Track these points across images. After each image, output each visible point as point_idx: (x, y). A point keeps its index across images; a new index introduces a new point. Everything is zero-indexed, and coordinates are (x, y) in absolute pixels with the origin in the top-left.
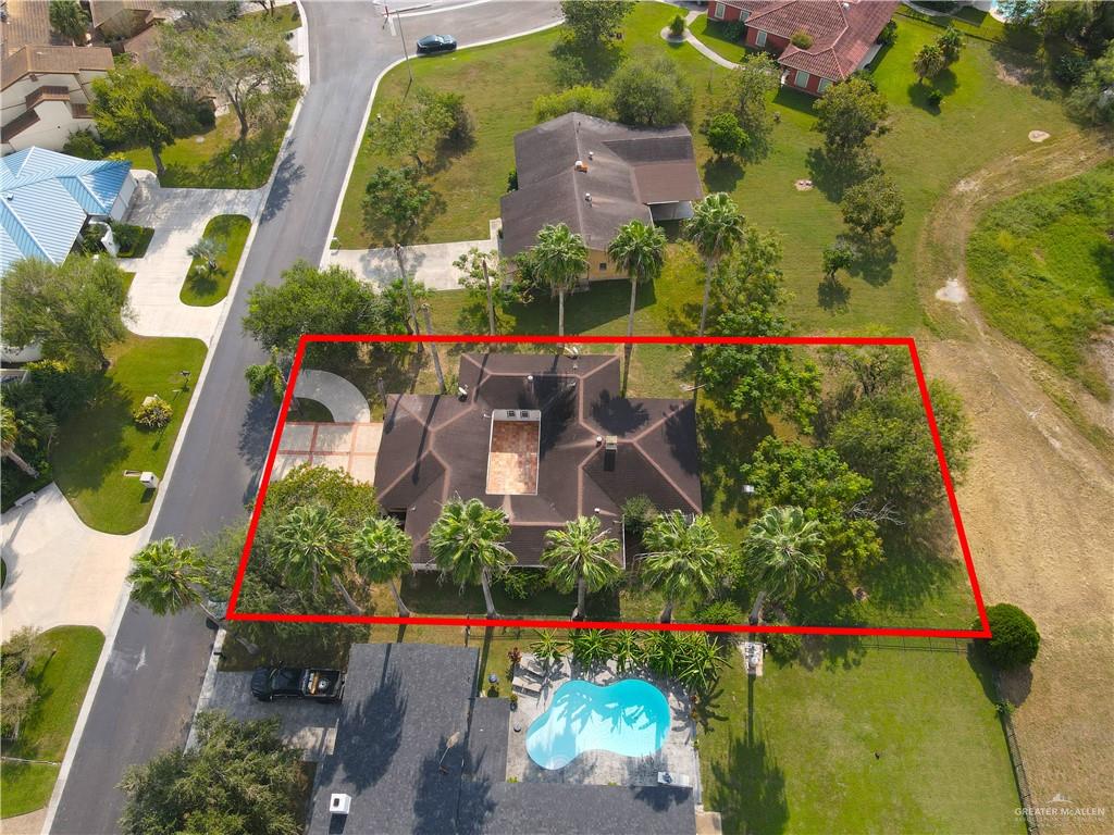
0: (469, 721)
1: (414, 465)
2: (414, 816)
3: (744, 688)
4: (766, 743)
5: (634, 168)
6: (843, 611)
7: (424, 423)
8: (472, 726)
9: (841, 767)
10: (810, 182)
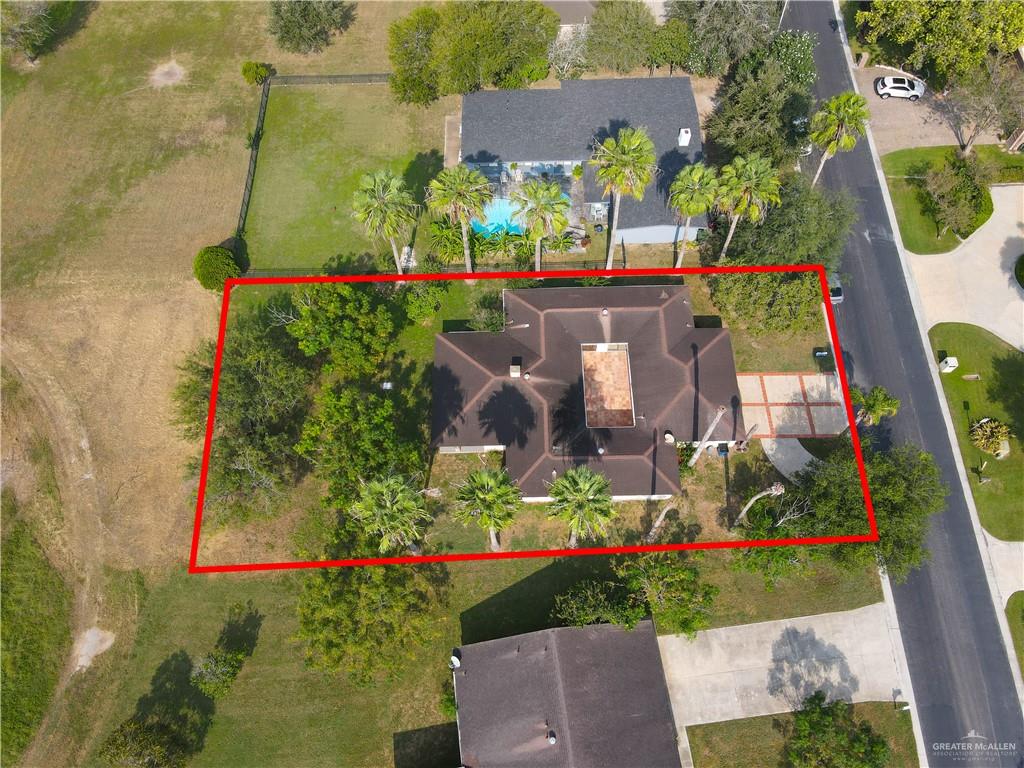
7: (701, 397)
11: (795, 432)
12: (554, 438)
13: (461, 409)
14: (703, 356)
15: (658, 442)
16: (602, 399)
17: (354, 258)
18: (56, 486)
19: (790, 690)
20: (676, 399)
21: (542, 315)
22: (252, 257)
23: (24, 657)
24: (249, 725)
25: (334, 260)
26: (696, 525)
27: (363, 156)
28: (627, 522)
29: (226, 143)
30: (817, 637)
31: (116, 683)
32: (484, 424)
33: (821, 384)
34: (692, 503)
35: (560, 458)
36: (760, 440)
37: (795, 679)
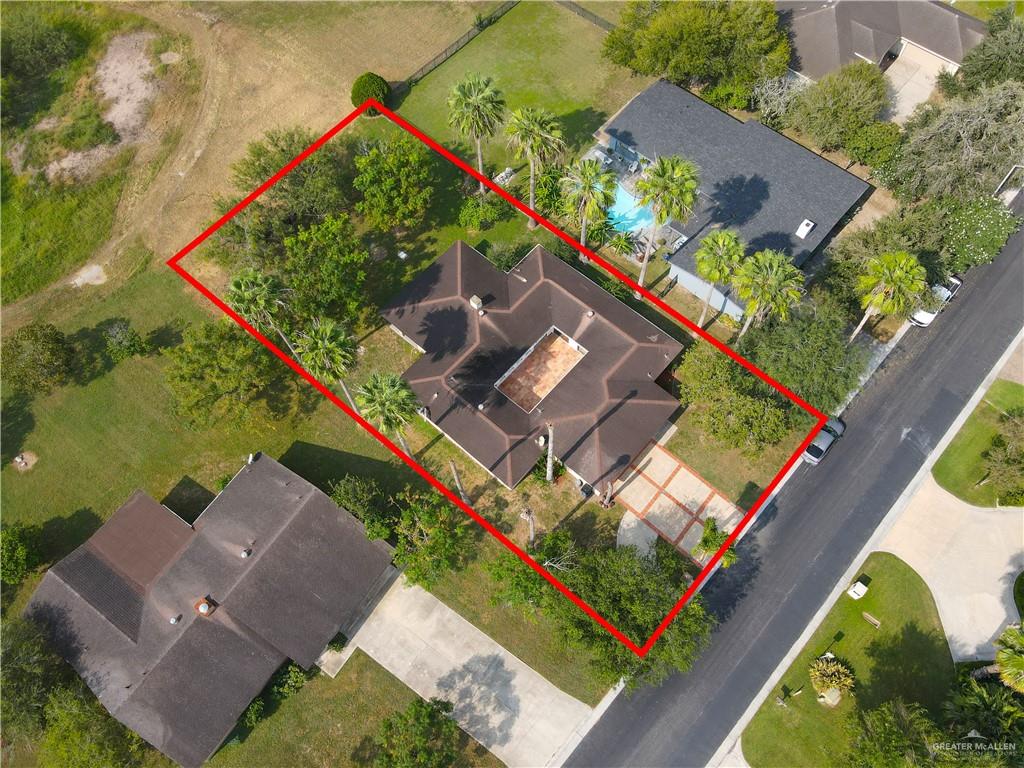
0: (701, 230)
2: (764, 205)
7: (596, 432)
8: (700, 227)
10: (18, 459)
11: (662, 529)
12: (458, 371)
13: (419, 302)
14: (633, 404)
15: (531, 437)
16: (537, 381)
17: (469, 152)
18: (160, 168)
21: (542, 279)
22: (405, 105)
23: (54, 253)
24: (119, 395)
25: (454, 144)
26: (510, 525)
27: (548, 83)
29: (464, 13)
30: (513, 682)
31: (81, 308)
32: (425, 324)
33: (725, 511)
35: (448, 389)
36: (626, 510)
37: (465, 694)
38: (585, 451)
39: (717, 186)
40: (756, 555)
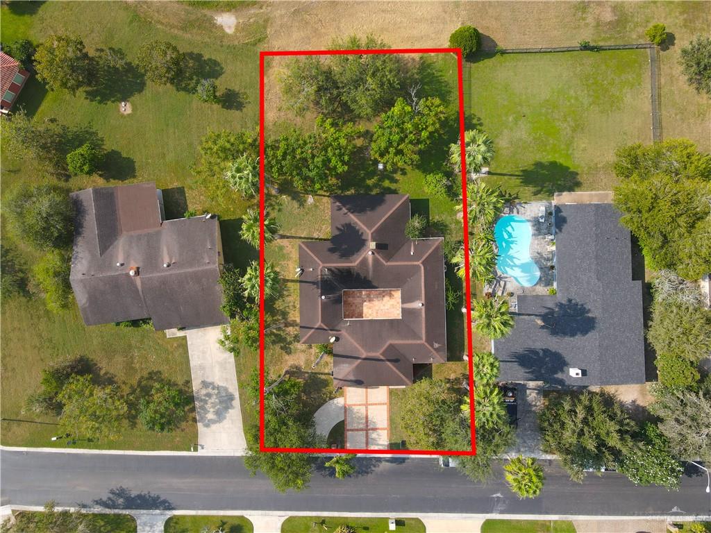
0: (529, 315)
1: (388, 363)
2: (577, 337)
3: (495, 177)
4: (521, 169)
5: (124, 233)
6: (451, 123)
7: (359, 361)
8: (531, 313)
9: (530, 134)
10: (123, 103)
12: (333, 269)
13: (352, 213)
15: (331, 332)
16: (370, 301)
19: (204, 392)
20: (357, 346)
21: (419, 263)
22: (481, 64)
24: (188, 113)
25: (478, 120)
26: (291, 351)
27: (574, 131)
28: (293, 312)
30: (230, 410)
34: (304, 351)
35: (319, 273)
36: (343, 396)
37: (209, 395)
38: (346, 363)
39: (570, 301)
40: (373, 469)
